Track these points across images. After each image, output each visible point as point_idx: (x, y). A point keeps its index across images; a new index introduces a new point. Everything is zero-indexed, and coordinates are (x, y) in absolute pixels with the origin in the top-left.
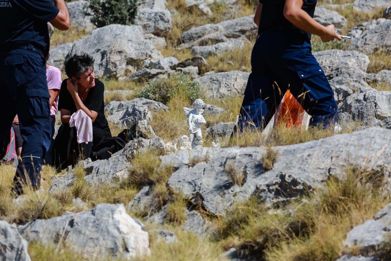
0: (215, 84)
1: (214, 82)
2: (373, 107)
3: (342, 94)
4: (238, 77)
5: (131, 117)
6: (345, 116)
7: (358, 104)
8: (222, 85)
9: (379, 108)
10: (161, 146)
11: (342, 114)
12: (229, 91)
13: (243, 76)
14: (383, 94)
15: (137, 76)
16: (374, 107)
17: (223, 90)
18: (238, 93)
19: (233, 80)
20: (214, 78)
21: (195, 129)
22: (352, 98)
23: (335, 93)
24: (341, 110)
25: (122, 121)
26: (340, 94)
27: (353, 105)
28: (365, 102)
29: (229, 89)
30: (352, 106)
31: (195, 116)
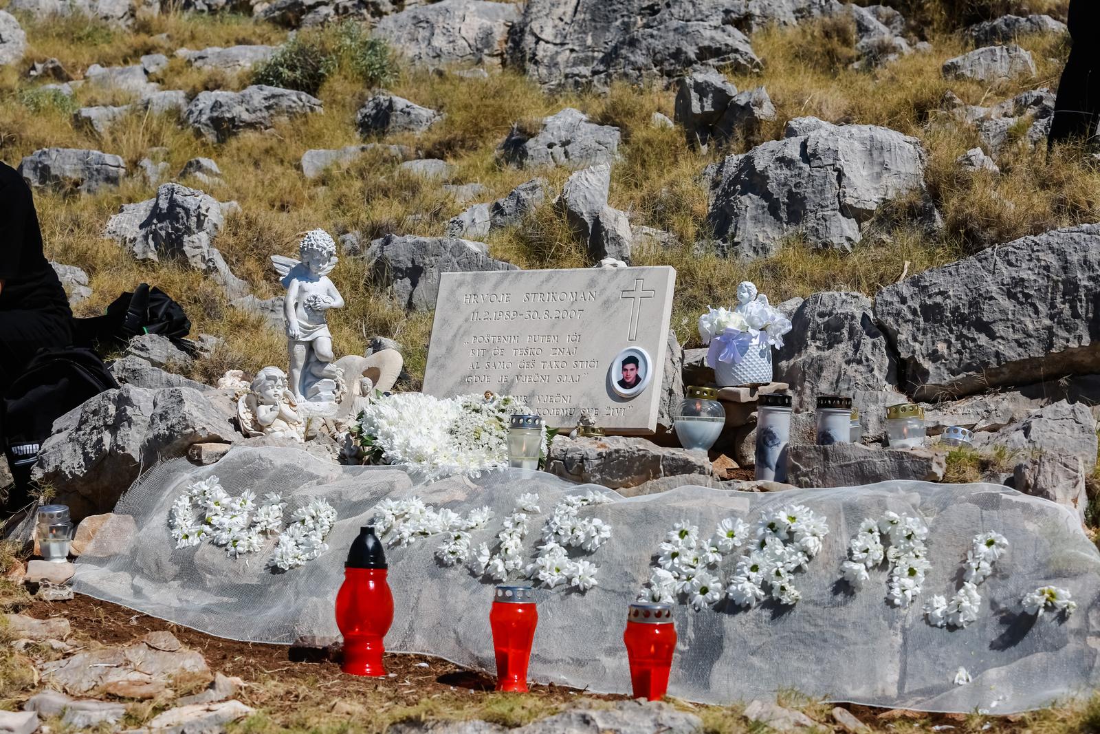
0: (424, 28)
1: (422, 24)
2: (830, 183)
3: (711, 95)
4: (467, 14)
5: (164, 224)
6: (751, 206)
7: (786, 172)
8: (437, 31)
9: (851, 186)
10: (187, 427)
11: (743, 198)
12: (450, 42)
13: (478, 10)
14: (851, 136)
15: (279, 9)
16: (834, 181)
17: (439, 42)
18: (470, 46)
19: (458, 20)
20: (421, 17)
21: (307, 330)
22: (767, 154)
23: (693, 93)
24: (739, 187)
25: (143, 232)
26: (706, 96)
27: (770, 174)
28: (806, 167)
29: (451, 39)
30: (768, 177)
31: (307, 285)
